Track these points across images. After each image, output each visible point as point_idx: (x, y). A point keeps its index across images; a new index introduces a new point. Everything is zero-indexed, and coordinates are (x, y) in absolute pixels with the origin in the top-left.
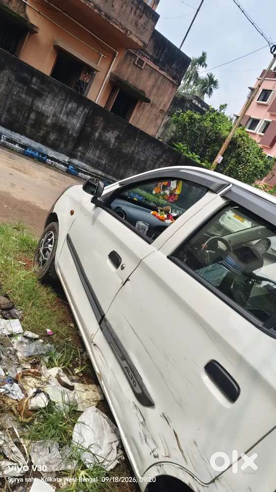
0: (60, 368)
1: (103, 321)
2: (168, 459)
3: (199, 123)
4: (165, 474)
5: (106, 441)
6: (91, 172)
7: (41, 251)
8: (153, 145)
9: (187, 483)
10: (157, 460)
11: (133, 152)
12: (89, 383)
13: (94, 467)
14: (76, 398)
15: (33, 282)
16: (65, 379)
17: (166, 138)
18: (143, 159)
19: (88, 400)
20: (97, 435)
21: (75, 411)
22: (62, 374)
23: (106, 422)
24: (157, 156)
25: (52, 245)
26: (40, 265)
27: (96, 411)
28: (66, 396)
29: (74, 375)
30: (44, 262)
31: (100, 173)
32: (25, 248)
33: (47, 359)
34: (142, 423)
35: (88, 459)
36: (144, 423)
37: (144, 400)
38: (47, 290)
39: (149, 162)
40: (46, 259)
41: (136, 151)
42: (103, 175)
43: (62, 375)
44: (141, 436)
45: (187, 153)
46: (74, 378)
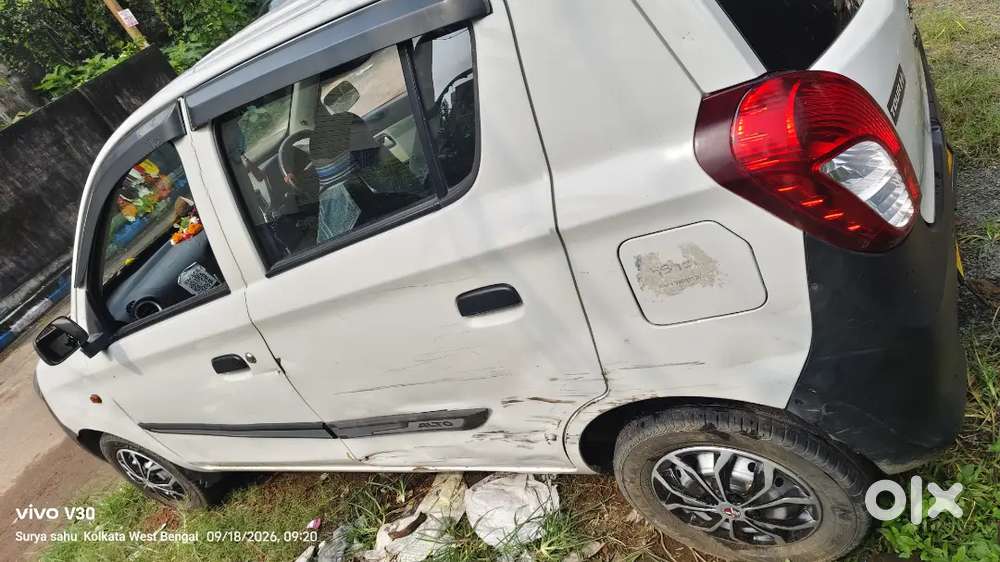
0: (384, 526)
1: (334, 429)
2: (563, 425)
3: (15, 12)
4: (579, 437)
5: (520, 492)
6: (23, 301)
7: (151, 485)
8: (22, 141)
9: (597, 414)
10: (560, 439)
11: (16, 190)
12: (429, 485)
13: (544, 527)
14: (438, 516)
15: (208, 522)
16: (403, 524)
17: (18, 97)
18: (45, 178)
19: (453, 496)
20: (507, 505)
21: (459, 526)
22: (392, 527)
23: (496, 481)
24: (54, 143)
25: (148, 461)
26: (179, 498)
27: (474, 490)
28: (428, 533)
29: (405, 506)
30: (176, 487)
31: (33, 283)
32: (131, 513)
33: (357, 545)
34: (506, 437)
35: (529, 533)
36: (507, 435)
37: (475, 419)
38: (237, 500)
39: (60, 167)
40: (172, 481)
41: (18, 184)
42: (42, 278)
43: (394, 526)
44: (524, 447)
45: (78, 73)
46: (409, 507)
